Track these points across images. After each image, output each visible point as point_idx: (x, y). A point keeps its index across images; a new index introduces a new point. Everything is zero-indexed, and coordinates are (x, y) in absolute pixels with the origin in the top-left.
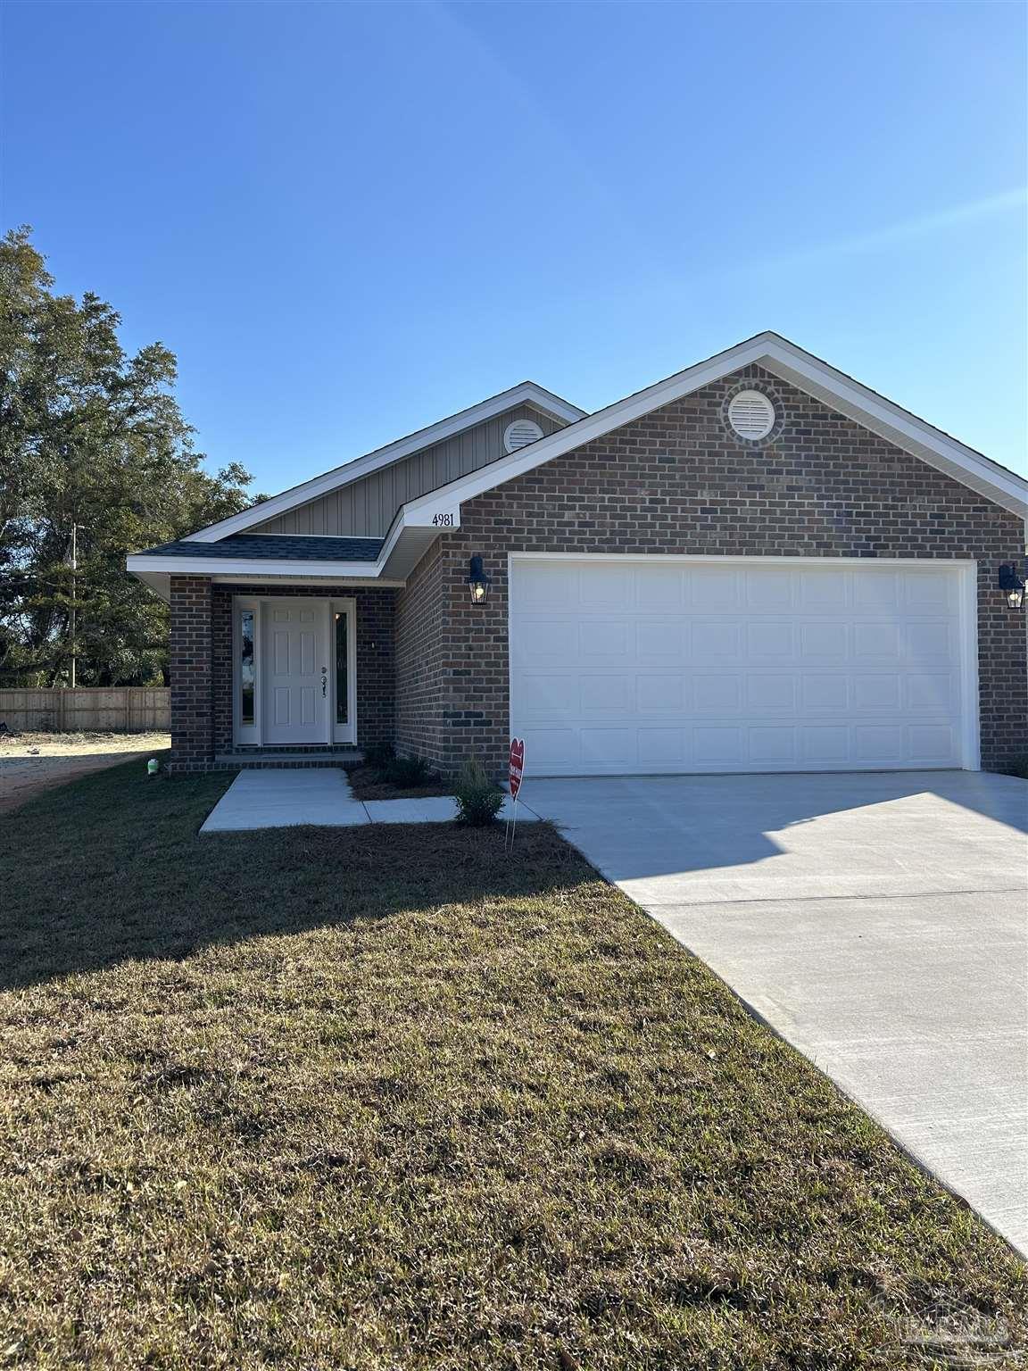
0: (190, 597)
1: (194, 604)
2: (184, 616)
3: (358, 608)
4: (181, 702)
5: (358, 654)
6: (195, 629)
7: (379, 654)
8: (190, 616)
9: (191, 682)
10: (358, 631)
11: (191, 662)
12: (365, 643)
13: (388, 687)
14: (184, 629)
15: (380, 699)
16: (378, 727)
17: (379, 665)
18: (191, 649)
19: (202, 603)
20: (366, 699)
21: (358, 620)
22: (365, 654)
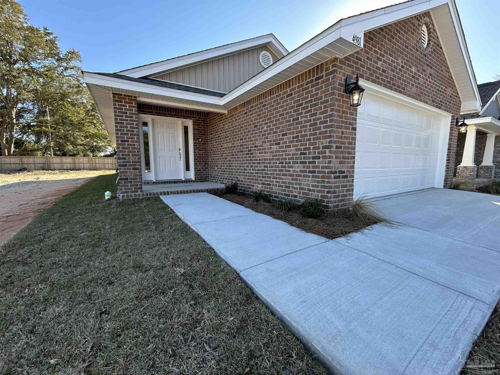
0: (125, 106)
1: (128, 110)
2: (122, 116)
3: (194, 124)
4: (123, 162)
5: (194, 143)
6: (129, 124)
7: (202, 144)
8: (126, 116)
9: (129, 152)
10: (194, 134)
11: (128, 141)
12: (197, 139)
13: (206, 157)
14: (123, 123)
15: (203, 162)
16: (203, 173)
17: (203, 148)
18: (128, 134)
19: (132, 110)
20: (198, 161)
21: (194, 129)
22: (197, 143)
